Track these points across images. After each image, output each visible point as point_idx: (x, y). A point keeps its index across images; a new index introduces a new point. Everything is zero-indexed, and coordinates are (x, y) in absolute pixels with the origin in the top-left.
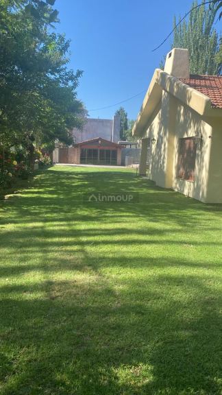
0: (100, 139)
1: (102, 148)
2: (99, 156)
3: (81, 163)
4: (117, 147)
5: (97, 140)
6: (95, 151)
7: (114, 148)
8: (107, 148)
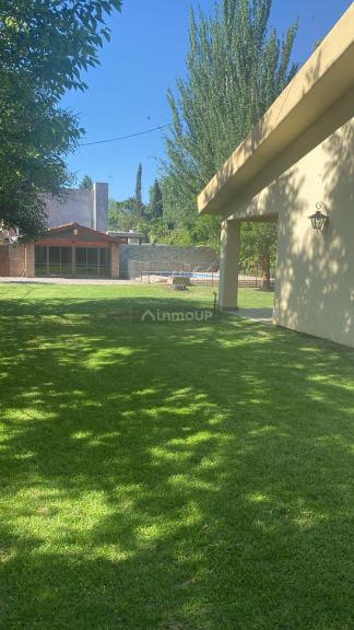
0: (76, 226)
1: (80, 244)
2: (74, 260)
3: (38, 275)
4: (110, 243)
5: (70, 229)
6: (66, 250)
7: (104, 245)
8: (89, 245)
